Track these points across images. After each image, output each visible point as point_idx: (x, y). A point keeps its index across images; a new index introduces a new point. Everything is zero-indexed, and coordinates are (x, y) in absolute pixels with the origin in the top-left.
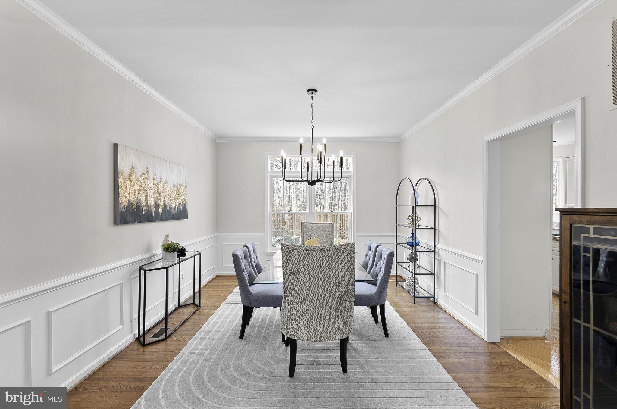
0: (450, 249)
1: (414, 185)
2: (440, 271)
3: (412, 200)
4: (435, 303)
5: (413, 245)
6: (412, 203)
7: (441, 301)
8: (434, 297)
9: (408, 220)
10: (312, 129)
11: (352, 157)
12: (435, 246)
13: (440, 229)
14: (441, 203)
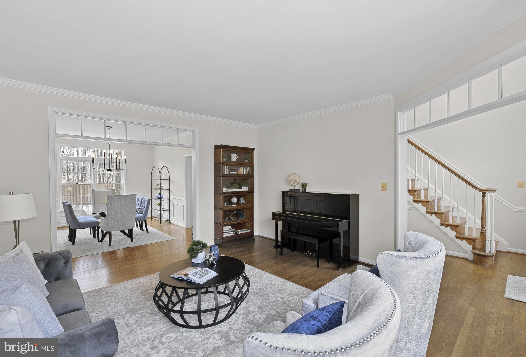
0: (175, 198)
1: (160, 169)
2: (172, 209)
3: (159, 177)
4: (170, 223)
5: (160, 198)
6: (159, 178)
7: (172, 221)
8: (169, 220)
9: (157, 187)
10: (109, 145)
11: (124, 151)
12: (170, 197)
13: (172, 190)
14: (172, 178)
